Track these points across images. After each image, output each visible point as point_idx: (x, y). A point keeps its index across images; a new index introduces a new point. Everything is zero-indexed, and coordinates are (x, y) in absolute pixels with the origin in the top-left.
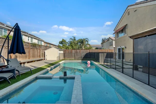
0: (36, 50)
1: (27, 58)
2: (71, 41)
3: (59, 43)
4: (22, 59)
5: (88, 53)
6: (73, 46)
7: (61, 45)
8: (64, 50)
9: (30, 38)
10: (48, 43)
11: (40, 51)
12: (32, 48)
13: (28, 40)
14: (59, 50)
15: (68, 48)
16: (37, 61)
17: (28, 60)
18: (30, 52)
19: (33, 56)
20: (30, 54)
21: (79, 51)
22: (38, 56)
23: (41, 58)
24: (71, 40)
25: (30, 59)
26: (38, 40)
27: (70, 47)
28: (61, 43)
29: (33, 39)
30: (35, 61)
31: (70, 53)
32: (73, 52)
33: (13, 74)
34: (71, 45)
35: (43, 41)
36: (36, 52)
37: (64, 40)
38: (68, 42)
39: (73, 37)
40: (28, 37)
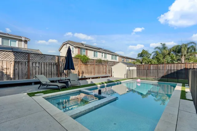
0: (101, 66)
1: (93, 74)
2: (156, 52)
3: (137, 56)
4: (88, 74)
5: (182, 70)
6: (160, 58)
7: (140, 58)
8: (137, 65)
9: (104, 54)
10: (124, 58)
11: (106, 67)
12: (97, 64)
13: (102, 56)
14: (127, 66)
15: (150, 62)
16: (102, 77)
17: (93, 76)
18: (95, 69)
19: (99, 73)
20: (95, 70)
21: (163, 67)
22: (103, 73)
23: (108, 75)
24: (157, 50)
25: (95, 75)
26: (112, 55)
27: (155, 61)
28: (141, 55)
29: (106, 54)
30: (100, 77)
31: (146, 69)
32: (152, 68)
33: (65, 85)
34: (157, 57)
35: (118, 56)
36: (102, 69)
37: (145, 51)
38: (153, 52)
39: (161, 44)
40: (102, 53)
